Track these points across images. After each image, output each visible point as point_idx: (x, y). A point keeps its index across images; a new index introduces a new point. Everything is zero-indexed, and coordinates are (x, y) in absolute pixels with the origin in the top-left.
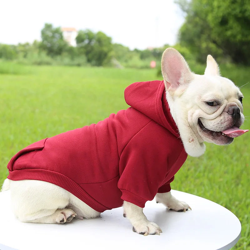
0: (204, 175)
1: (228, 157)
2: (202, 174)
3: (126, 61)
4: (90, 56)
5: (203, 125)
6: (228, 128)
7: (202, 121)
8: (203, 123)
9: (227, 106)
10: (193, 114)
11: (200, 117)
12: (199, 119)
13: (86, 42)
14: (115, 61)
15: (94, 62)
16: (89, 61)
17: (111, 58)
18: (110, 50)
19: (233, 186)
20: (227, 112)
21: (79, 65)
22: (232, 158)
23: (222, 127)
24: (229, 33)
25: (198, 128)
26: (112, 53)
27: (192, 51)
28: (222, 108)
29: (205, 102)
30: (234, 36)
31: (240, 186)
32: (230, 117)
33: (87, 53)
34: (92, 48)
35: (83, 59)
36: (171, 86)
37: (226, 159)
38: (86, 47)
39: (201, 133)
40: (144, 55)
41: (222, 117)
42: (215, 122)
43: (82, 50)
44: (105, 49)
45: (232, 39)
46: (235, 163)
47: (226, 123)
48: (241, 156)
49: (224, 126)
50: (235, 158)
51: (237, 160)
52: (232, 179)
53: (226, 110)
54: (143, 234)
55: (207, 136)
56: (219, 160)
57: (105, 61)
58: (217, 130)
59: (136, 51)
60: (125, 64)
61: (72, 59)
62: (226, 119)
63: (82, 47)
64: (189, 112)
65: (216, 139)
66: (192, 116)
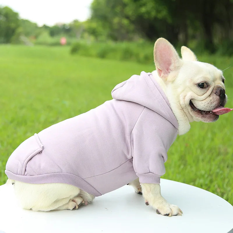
5: (194, 106)
6: (217, 107)
7: (193, 102)
8: (194, 104)
9: (215, 88)
10: (185, 96)
11: (192, 99)
12: (190, 100)
14: (23, 38)
17: (19, 34)
18: (18, 26)
20: (215, 94)
23: (212, 107)
24: (143, 10)
25: (189, 108)
26: (20, 30)
28: (211, 89)
29: (196, 84)
30: (148, 13)
32: (218, 97)
36: (163, 72)
39: (192, 113)
40: (54, 31)
41: (211, 98)
42: (205, 103)
44: (13, 25)
45: (146, 16)
47: (215, 102)
49: (213, 105)
53: (215, 91)
54: (167, 215)
55: (197, 115)
57: (14, 38)
58: (207, 109)
59: (45, 27)
62: (215, 100)
64: (181, 95)
65: (205, 117)
66: (184, 98)
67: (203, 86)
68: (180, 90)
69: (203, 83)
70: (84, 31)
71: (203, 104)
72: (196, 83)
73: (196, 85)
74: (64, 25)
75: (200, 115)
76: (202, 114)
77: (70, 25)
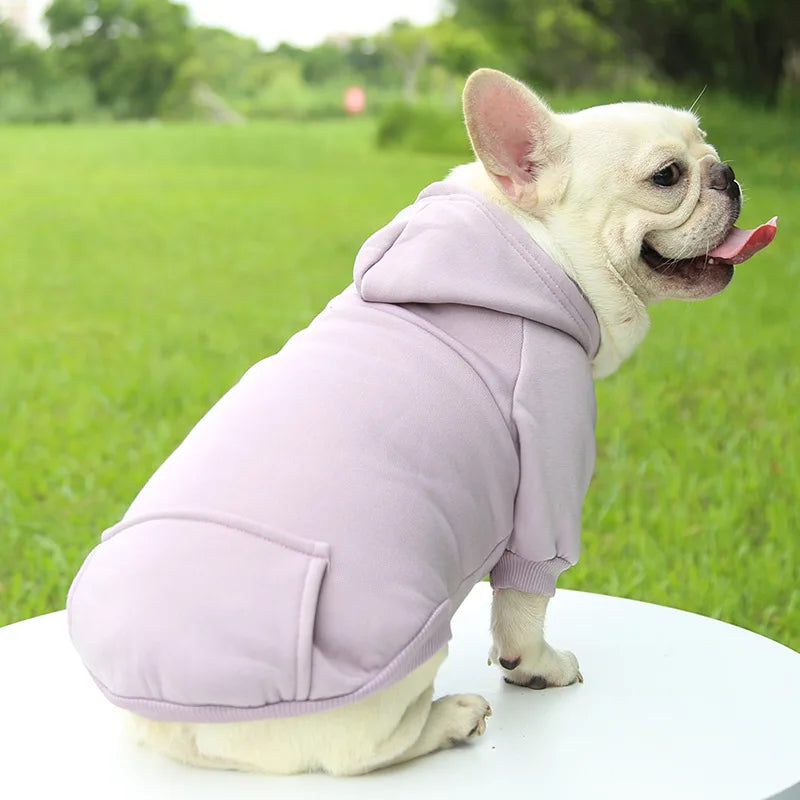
0: (628, 519)
1: (703, 443)
2: (619, 516)
3: (250, 94)
4: (107, 79)
5: (657, 254)
7: (654, 242)
8: (656, 248)
9: (704, 172)
10: (622, 231)
11: (647, 234)
12: (644, 240)
13: (91, 25)
14: (204, 96)
15: (122, 104)
16: (104, 99)
17: (191, 82)
18: (185, 55)
19: (744, 548)
20: (713, 188)
21: (66, 118)
22: (720, 447)
26: (193, 66)
27: (503, 43)
28: (695, 180)
29: (646, 180)
31: (768, 548)
32: (725, 198)
33: (95, 71)
34: (114, 51)
35: (78, 94)
37: (697, 450)
38: (87, 46)
40: (316, 67)
43: (76, 58)
44: (166, 51)
46: (736, 462)
48: (753, 434)
50: (731, 445)
51: (740, 450)
52: (736, 524)
53: (708, 182)
56: (672, 454)
57: (170, 97)
59: (285, 51)
60: (245, 104)
61: (38, 95)
63: (71, 48)
65: (698, 284)
66: (621, 240)
67: (669, 176)
68: (594, 216)
69: (668, 169)
70: (433, 61)
71: (687, 238)
72: (645, 176)
73: (647, 184)
74: (357, 44)
75: (680, 279)
76: (683, 276)
77: (378, 40)
